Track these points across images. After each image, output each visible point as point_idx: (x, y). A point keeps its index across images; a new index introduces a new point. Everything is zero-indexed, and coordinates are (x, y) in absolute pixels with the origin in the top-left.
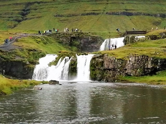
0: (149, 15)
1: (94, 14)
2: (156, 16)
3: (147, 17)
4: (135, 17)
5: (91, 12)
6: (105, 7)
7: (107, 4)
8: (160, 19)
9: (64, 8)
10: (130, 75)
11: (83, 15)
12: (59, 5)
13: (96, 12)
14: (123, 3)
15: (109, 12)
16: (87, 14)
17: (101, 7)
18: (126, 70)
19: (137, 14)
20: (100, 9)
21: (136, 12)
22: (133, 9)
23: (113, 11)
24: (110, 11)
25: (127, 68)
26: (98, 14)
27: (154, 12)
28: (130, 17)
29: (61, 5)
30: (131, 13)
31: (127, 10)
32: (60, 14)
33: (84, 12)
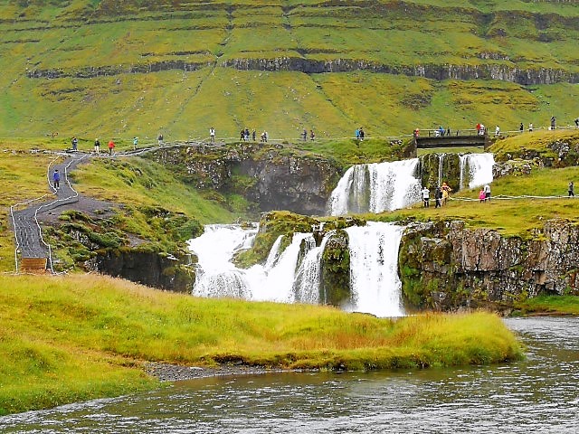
0: (385, 69)
1: (180, 65)
2: (410, 72)
3: (381, 76)
4: (335, 78)
5: (170, 58)
6: (220, 40)
7: (230, 28)
8: (428, 87)
9: (64, 45)
10: (555, 292)
11: (139, 69)
12: (44, 34)
13: (187, 59)
14: (288, 27)
15: (238, 57)
16: (157, 67)
17: (207, 41)
18: (540, 273)
19: (342, 68)
20: (203, 47)
21: (338, 58)
22: (326, 47)
23: (254, 56)
24: (242, 56)
25: (543, 267)
26: (196, 66)
27: (405, 60)
28: (318, 77)
29: (53, 33)
30: (320, 63)
31: (303, 52)
32: (50, 68)
33: (143, 60)
